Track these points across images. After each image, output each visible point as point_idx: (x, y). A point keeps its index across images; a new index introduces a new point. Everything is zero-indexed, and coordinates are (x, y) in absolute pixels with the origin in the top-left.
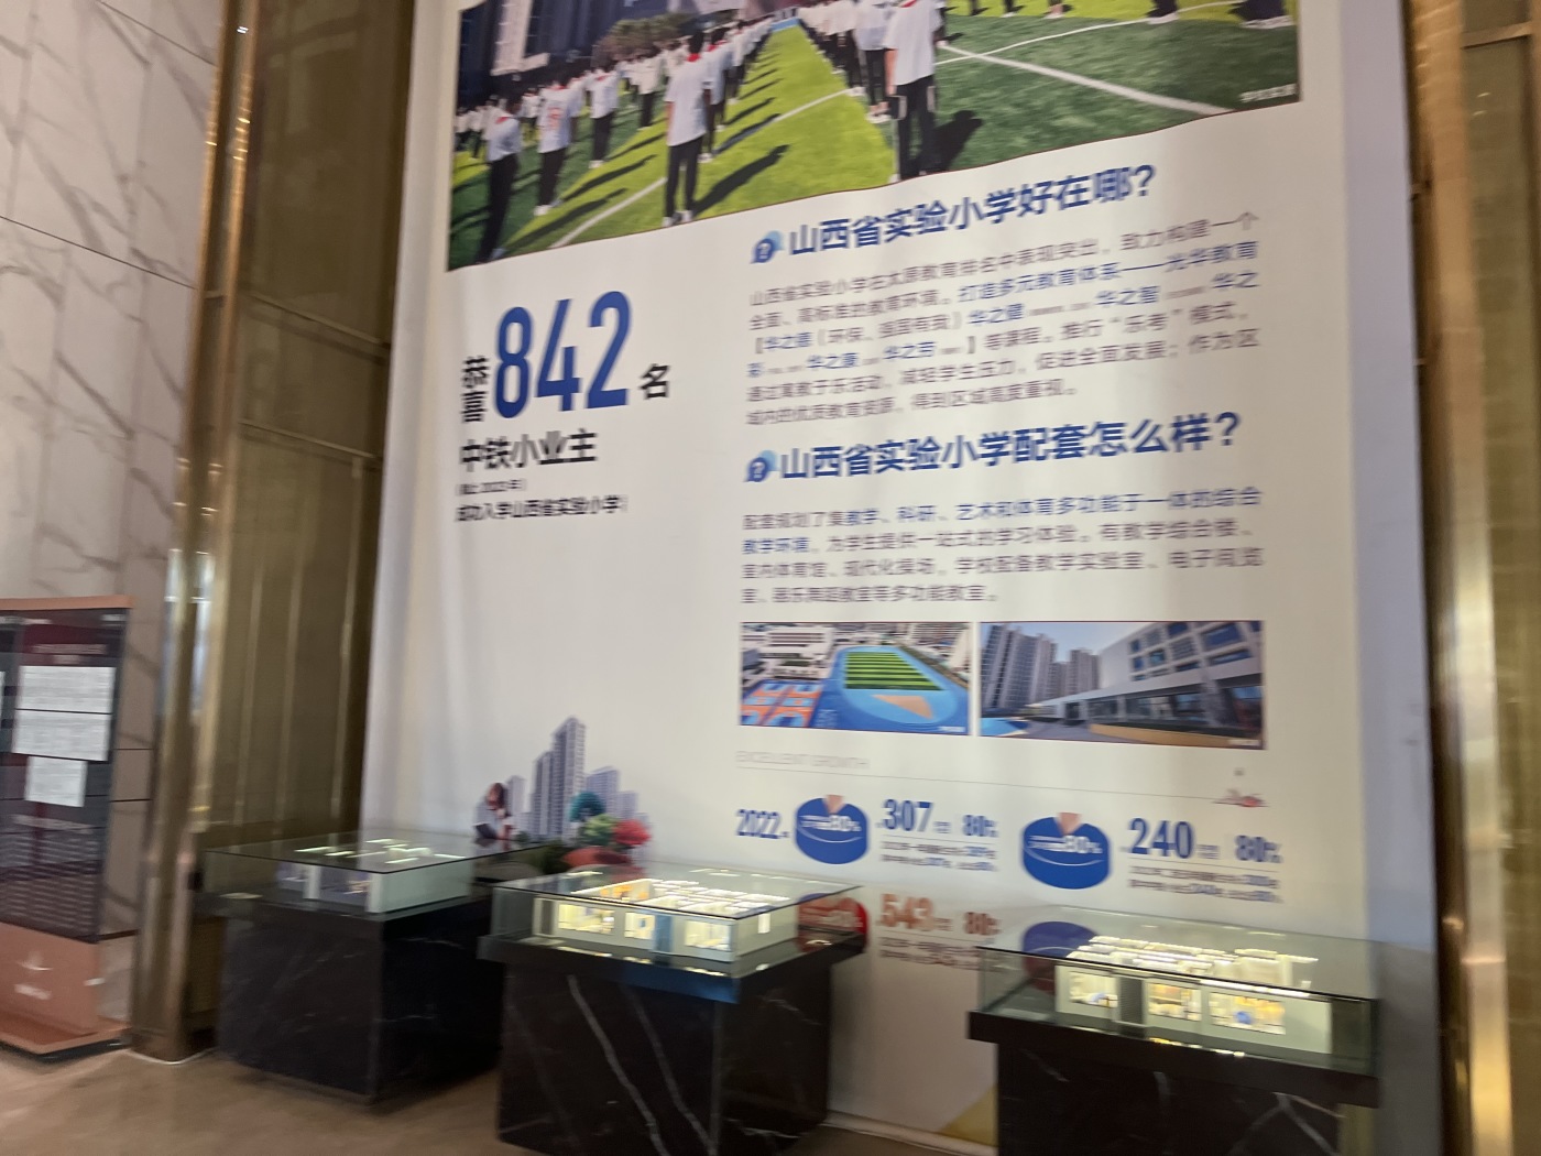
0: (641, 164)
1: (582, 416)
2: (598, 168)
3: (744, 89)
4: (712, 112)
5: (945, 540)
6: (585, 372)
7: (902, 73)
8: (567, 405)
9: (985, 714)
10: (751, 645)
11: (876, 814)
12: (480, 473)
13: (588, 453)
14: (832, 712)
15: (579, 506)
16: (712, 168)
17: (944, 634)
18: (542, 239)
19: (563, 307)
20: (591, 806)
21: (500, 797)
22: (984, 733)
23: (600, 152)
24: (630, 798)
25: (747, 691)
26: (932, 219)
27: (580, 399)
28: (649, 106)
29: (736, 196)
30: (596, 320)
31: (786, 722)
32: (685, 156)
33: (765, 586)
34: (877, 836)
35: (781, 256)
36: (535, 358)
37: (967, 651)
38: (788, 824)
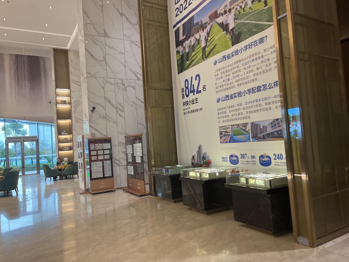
0: (199, 51)
1: (196, 96)
2: (193, 53)
3: (210, 35)
4: (206, 40)
5: (244, 109)
6: (196, 88)
7: (231, 27)
8: (194, 94)
9: (252, 138)
10: (220, 130)
11: (239, 156)
12: (185, 107)
13: (197, 101)
14: (232, 140)
15: (197, 110)
16: (208, 50)
17: (245, 125)
18: (188, 67)
19: (192, 78)
20: (204, 158)
21: (193, 157)
22: (252, 141)
23: (193, 51)
24: (208, 156)
25: (221, 138)
26: (237, 52)
28: (199, 41)
29: (211, 54)
30: (196, 79)
31: (226, 142)
32: (204, 48)
33: (221, 120)
34: (240, 160)
35: (218, 63)
36: (189, 87)
37: (249, 127)
38: (228, 159)
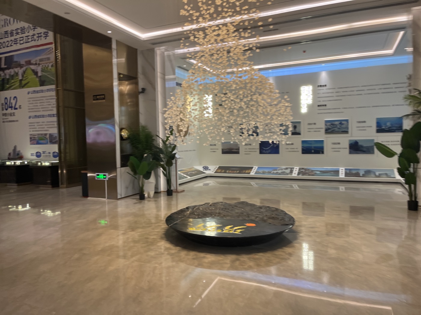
1: (13, 111)
2: (13, 81)
5: (46, 125)
6: (13, 105)
8: (12, 109)
9: (50, 142)
10: (30, 136)
11: (42, 153)
12: (5, 117)
13: (14, 115)
14: (38, 143)
15: (13, 121)
17: (46, 134)
18: (8, 89)
19: (11, 97)
20: (18, 154)
22: (50, 144)
23: (13, 79)
24: (21, 153)
25: (31, 141)
26: (42, 91)
27: (13, 108)
28: (17, 74)
29: (26, 86)
30: (14, 100)
31: (34, 144)
33: (31, 130)
34: (42, 155)
35: (30, 94)
36: (8, 103)
37: (48, 136)
